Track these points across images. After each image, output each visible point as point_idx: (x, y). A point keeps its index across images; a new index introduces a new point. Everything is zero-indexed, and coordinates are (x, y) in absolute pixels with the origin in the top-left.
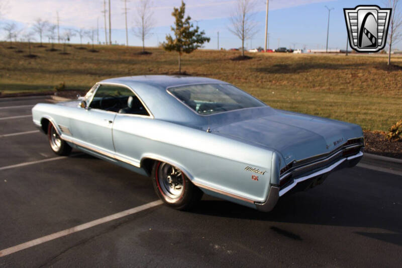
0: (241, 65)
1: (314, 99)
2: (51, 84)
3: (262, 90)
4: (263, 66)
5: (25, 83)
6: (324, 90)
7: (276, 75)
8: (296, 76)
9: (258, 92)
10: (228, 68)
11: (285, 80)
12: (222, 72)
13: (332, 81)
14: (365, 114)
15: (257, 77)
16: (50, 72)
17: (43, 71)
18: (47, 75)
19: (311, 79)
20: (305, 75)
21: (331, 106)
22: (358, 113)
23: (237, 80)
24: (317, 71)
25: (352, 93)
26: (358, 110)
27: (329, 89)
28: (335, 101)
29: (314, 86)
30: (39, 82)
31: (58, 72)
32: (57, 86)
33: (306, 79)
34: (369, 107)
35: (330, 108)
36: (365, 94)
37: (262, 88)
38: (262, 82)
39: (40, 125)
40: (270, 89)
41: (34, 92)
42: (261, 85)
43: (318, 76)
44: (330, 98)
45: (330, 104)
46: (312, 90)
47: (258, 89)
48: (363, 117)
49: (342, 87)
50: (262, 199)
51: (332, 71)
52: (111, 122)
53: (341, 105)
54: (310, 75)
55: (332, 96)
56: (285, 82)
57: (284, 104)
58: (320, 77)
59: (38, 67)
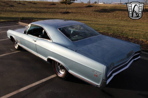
0: (88, 9)
1: (116, 24)
2: (19, 17)
3: (97, 19)
4: (97, 10)
5: (9, 16)
6: (119, 19)
7: (102, 13)
8: (109, 14)
9: (95, 20)
10: (84, 10)
11: (105, 15)
12: (82, 12)
13: (122, 16)
14: (136, 31)
15: (95, 14)
16: (19, 12)
17: (16, 12)
18: (18, 13)
19: (115, 15)
20: (112, 13)
21: (123, 27)
22: (133, 30)
23: (87, 15)
24: (117, 12)
25: (130, 21)
26: (133, 29)
27: (121, 19)
28: (124, 24)
29: (116, 18)
30: (14, 16)
31: (21, 12)
32: (20, 18)
33: (113, 15)
34: (137, 27)
35: (123, 28)
36: (135, 21)
37: (96, 18)
38: (96, 16)
39: (10, 38)
40: (99, 18)
41: (12, 20)
42: (96, 17)
43: (117, 14)
44: (122, 23)
45: (122, 26)
46: (115, 19)
47: (95, 19)
48: (135, 32)
49: (126, 18)
50: (99, 84)
51: (123, 12)
52: (35, 41)
53: (126, 26)
54: (114, 14)
55: (123, 22)
56: (105, 16)
57: (105, 26)
58: (118, 14)
59: (14, 10)
